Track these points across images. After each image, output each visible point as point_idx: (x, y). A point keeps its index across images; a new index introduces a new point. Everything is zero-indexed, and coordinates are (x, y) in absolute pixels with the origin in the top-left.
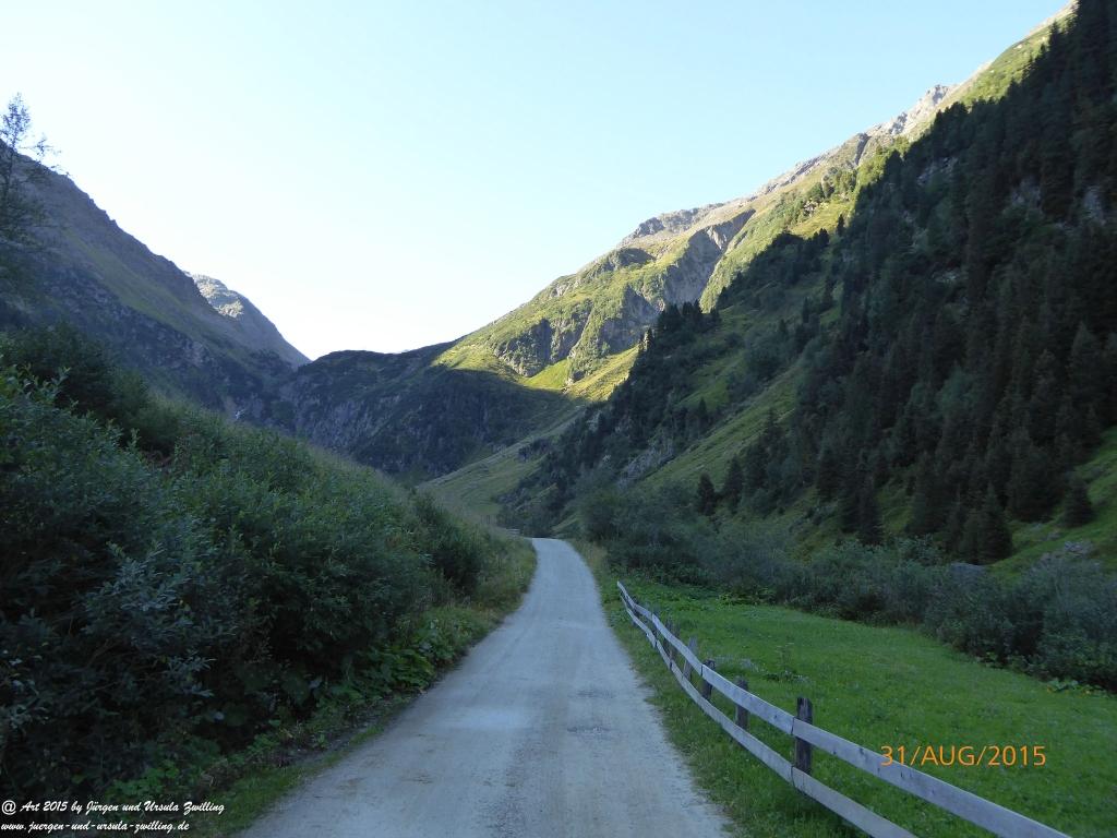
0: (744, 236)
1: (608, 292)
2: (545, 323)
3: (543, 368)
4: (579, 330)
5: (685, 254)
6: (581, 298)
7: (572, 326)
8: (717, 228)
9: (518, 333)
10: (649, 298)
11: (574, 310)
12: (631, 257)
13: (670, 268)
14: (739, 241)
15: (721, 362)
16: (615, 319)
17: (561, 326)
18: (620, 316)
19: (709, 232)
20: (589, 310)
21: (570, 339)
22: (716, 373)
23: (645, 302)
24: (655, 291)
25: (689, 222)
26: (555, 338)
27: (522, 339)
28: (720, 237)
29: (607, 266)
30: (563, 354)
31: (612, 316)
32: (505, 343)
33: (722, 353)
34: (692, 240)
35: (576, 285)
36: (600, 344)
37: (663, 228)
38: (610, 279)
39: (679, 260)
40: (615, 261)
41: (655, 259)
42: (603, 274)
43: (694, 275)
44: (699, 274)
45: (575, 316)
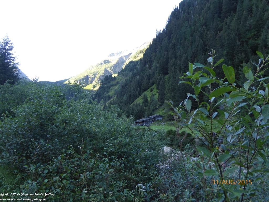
0: (130, 58)
1: (101, 69)
2: (87, 76)
3: (87, 85)
4: (95, 77)
5: (118, 62)
6: (95, 70)
7: (93, 77)
8: (124, 56)
9: (81, 78)
10: (110, 71)
11: (94, 73)
12: (107, 62)
13: (114, 65)
14: (129, 59)
15: (115, 87)
16: (102, 75)
17: (91, 76)
18: (103, 74)
19: (123, 57)
20: (97, 73)
21: (93, 79)
22: (113, 89)
23: (109, 72)
24: (111, 69)
25: (120, 54)
26: (89, 79)
27: (82, 79)
28: (125, 58)
29: (101, 64)
30: (91, 83)
31: (102, 74)
32: (78, 80)
33: (115, 85)
34: (119, 59)
35: (94, 68)
36: (99, 81)
37: (114, 55)
38: (101, 66)
39: (116, 63)
40: (103, 63)
41: (111, 62)
42: (100, 65)
43: (119, 66)
44: (120, 66)
45: (94, 74)
